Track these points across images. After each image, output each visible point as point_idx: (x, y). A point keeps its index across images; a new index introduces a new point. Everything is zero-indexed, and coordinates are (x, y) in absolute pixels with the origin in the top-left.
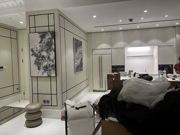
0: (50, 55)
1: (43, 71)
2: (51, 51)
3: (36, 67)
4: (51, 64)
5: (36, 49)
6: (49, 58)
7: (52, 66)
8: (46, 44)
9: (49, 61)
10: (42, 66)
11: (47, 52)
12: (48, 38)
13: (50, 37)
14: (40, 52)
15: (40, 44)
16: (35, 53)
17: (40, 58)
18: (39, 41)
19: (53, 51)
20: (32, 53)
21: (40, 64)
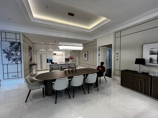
0: (17, 53)
1: (12, 61)
2: (18, 51)
3: (7, 59)
4: (18, 58)
5: (7, 50)
6: (16, 55)
7: (19, 58)
8: (14, 48)
9: (16, 56)
10: (11, 59)
11: (16, 52)
12: (16, 45)
13: (17, 44)
14: (10, 51)
15: (10, 48)
16: (6, 52)
17: (10, 55)
18: (9, 46)
19: (19, 52)
20: (4, 52)
21: (10, 57)
